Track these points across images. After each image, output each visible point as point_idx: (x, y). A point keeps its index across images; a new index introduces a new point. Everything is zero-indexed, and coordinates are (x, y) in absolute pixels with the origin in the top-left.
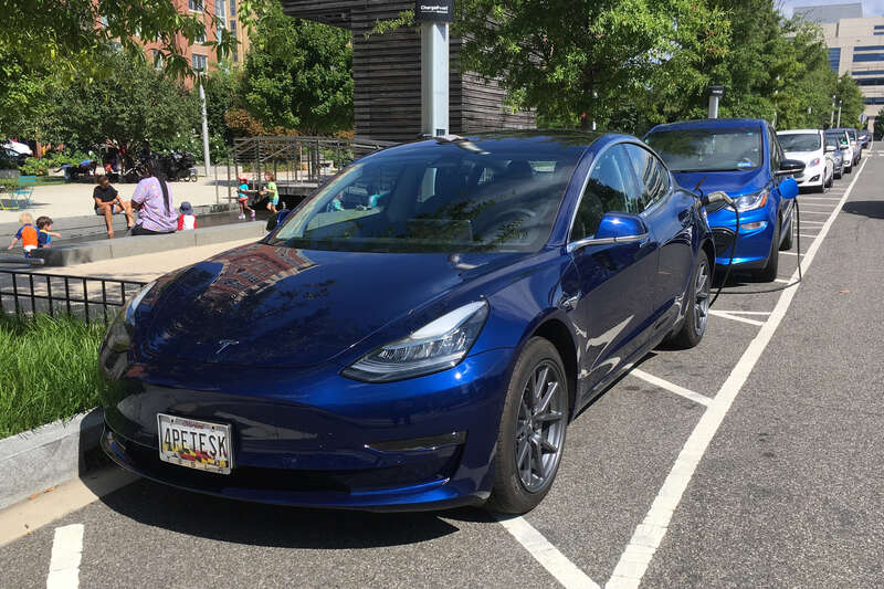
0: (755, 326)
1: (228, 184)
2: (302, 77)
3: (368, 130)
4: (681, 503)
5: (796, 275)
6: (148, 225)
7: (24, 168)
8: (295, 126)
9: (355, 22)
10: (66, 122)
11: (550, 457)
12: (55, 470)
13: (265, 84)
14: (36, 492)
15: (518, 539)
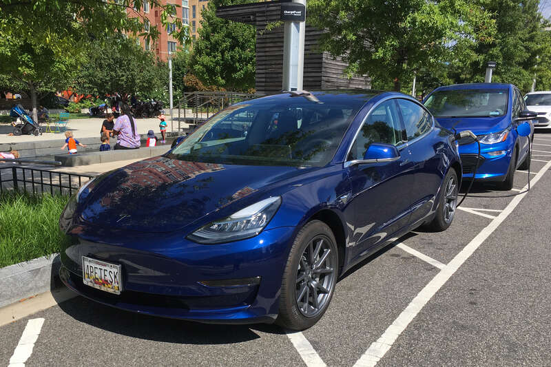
0: (488, 219)
1: (179, 119)
2: (227, 55)
3: (263, 88)
4: (405, 330)
5: (527, 187)
6: (123, 143)
7: (68, 108)
8: (222, 86)
9: (259, 21)
10: (91, 82)
11: (324, 296)
12: (36, 286)
13: (205, 59)
14: (25, 298)
15: (295, 345)
